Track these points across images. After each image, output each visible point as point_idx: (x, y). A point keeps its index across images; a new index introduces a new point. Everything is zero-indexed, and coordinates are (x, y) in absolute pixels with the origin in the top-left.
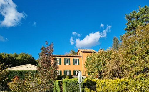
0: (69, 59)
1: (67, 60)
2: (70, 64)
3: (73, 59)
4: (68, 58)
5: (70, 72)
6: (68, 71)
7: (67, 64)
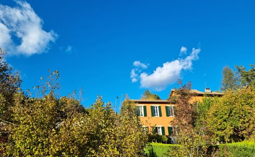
0: (160, 107)
1: (155, 109)
2: (161, 115)
3: (166, 107)
4: (158, 105)
5: (163, 128)
6: (159, 128)
7: (156, 116)
